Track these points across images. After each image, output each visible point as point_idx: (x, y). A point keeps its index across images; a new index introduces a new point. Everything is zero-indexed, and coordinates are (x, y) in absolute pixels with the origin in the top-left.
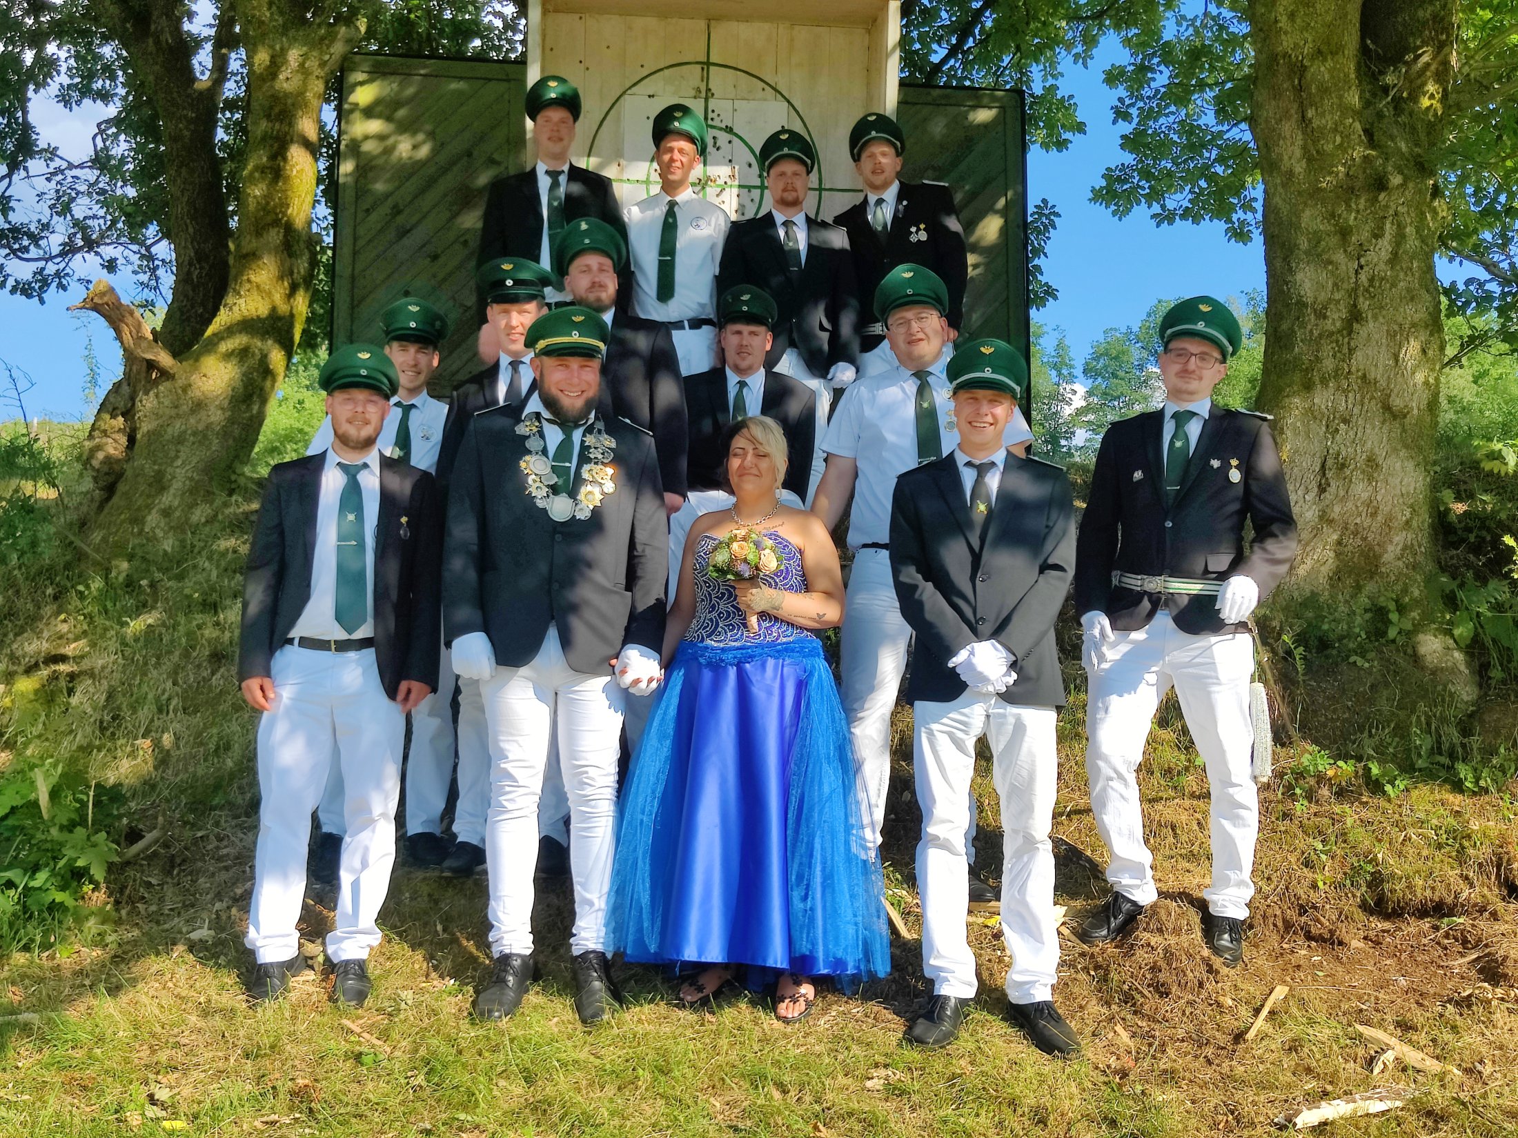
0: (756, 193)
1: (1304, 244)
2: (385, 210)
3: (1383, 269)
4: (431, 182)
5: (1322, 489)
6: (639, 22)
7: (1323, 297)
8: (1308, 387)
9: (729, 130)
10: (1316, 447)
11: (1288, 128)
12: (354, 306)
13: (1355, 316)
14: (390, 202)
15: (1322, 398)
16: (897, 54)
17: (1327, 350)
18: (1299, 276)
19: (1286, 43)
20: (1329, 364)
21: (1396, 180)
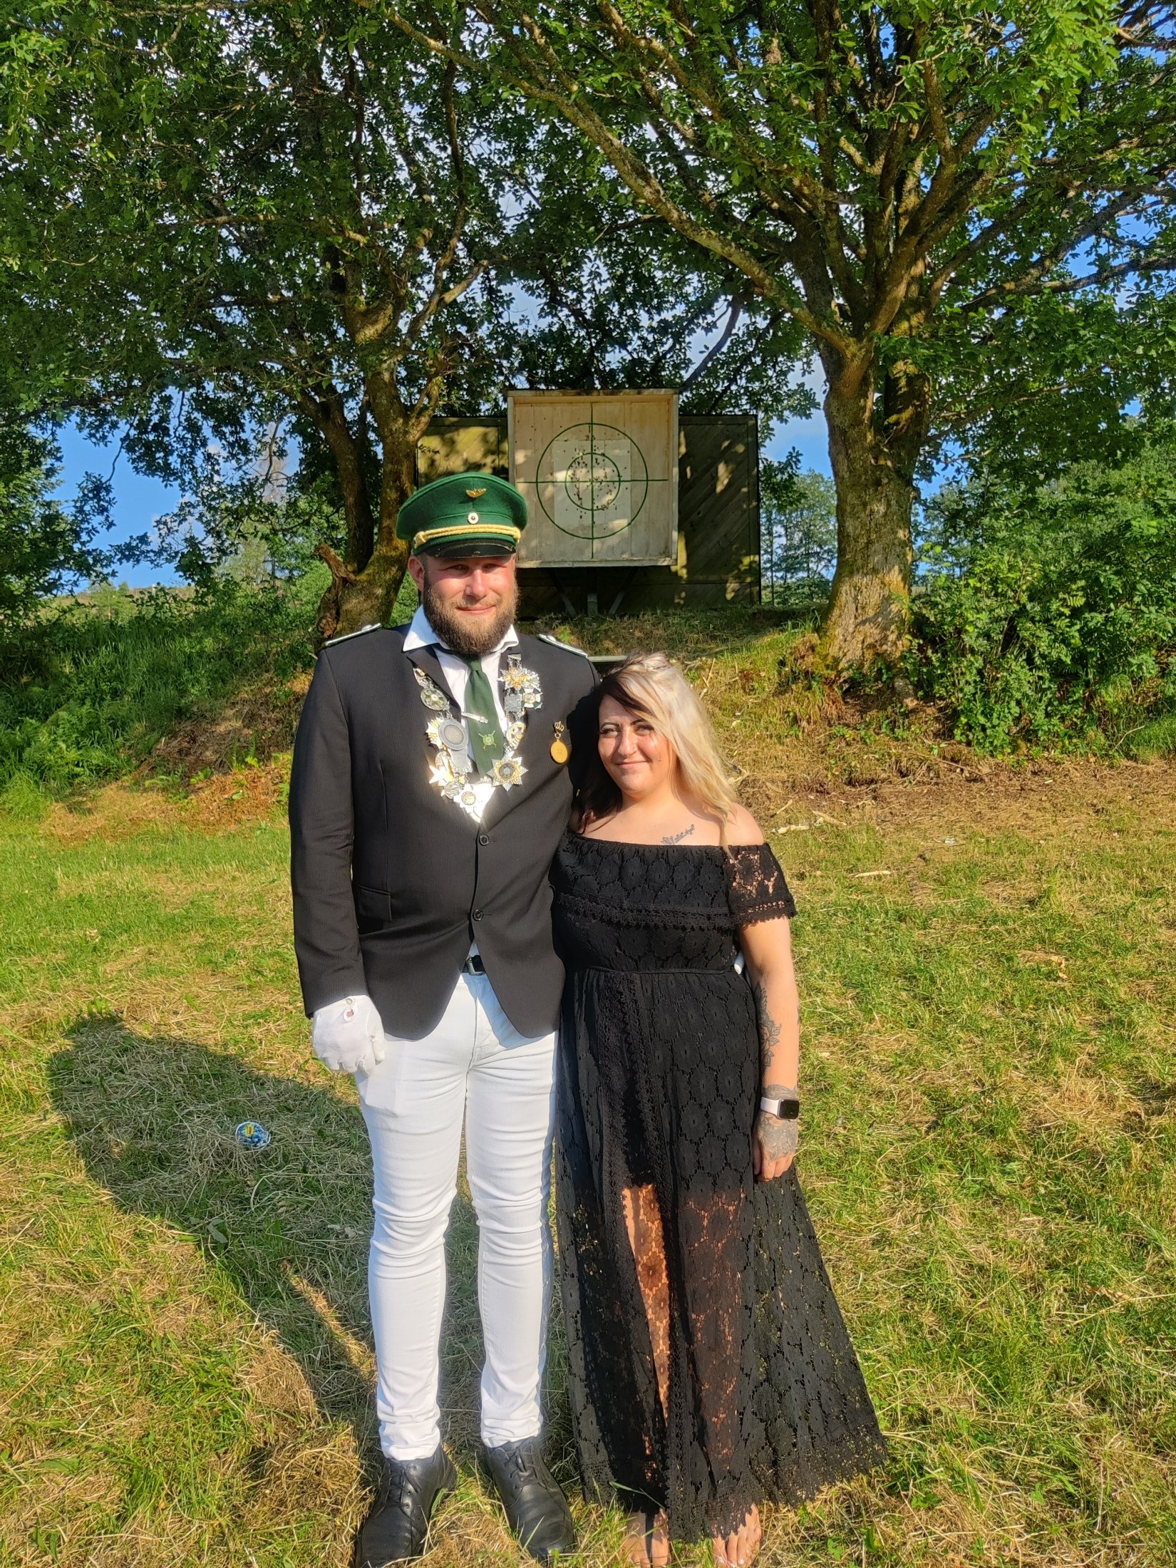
0: (616, 484)
1: (848, 509)
6: (559, 408)
7: (857, 533)
9: (603, 455)
11: (841, 457)
13: (869, 543)
15: (857, 578)
17: (859, 556)
18: (849, 524)
19: (837, 421)
20: (860, 562)
21: (885, 481)
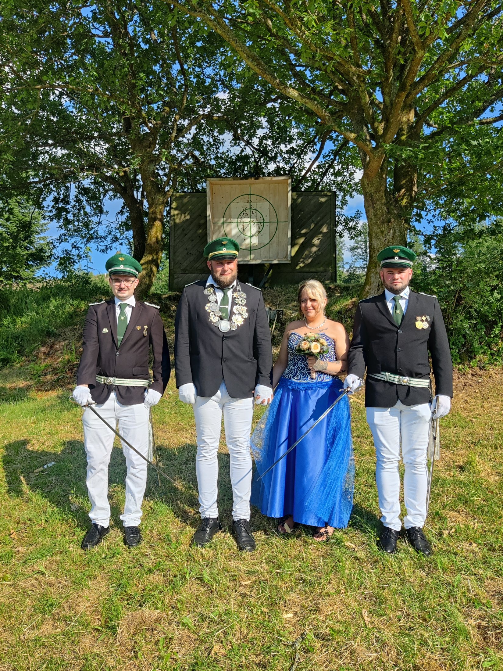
0: (262, 224)
1: (374, 234)
2: (181, 230)
3: (391, 240)
4: (192, 222)
5: (378, 290)
6: (234, 187)
7: (378, 247)
8: (376, 267)
9: (256, 209)
10: (377, 281)
12: (174, 253)
14: (182, 228)
15: (378, 269)
16: (291, 192)
18: (373, 242)
